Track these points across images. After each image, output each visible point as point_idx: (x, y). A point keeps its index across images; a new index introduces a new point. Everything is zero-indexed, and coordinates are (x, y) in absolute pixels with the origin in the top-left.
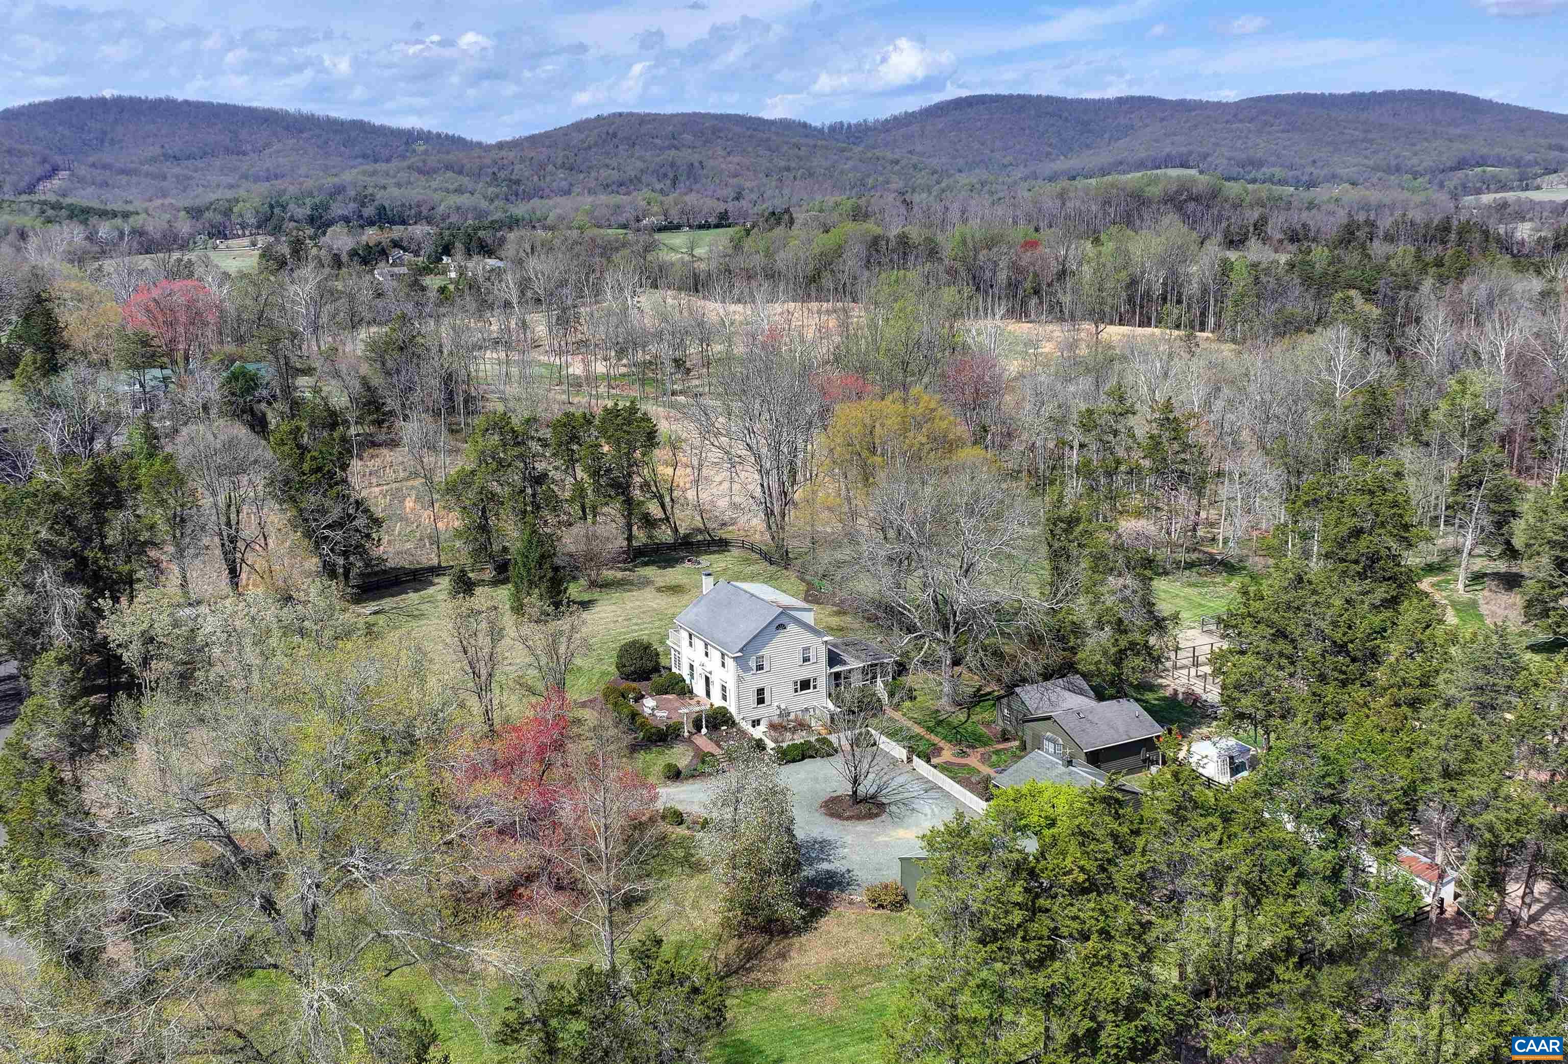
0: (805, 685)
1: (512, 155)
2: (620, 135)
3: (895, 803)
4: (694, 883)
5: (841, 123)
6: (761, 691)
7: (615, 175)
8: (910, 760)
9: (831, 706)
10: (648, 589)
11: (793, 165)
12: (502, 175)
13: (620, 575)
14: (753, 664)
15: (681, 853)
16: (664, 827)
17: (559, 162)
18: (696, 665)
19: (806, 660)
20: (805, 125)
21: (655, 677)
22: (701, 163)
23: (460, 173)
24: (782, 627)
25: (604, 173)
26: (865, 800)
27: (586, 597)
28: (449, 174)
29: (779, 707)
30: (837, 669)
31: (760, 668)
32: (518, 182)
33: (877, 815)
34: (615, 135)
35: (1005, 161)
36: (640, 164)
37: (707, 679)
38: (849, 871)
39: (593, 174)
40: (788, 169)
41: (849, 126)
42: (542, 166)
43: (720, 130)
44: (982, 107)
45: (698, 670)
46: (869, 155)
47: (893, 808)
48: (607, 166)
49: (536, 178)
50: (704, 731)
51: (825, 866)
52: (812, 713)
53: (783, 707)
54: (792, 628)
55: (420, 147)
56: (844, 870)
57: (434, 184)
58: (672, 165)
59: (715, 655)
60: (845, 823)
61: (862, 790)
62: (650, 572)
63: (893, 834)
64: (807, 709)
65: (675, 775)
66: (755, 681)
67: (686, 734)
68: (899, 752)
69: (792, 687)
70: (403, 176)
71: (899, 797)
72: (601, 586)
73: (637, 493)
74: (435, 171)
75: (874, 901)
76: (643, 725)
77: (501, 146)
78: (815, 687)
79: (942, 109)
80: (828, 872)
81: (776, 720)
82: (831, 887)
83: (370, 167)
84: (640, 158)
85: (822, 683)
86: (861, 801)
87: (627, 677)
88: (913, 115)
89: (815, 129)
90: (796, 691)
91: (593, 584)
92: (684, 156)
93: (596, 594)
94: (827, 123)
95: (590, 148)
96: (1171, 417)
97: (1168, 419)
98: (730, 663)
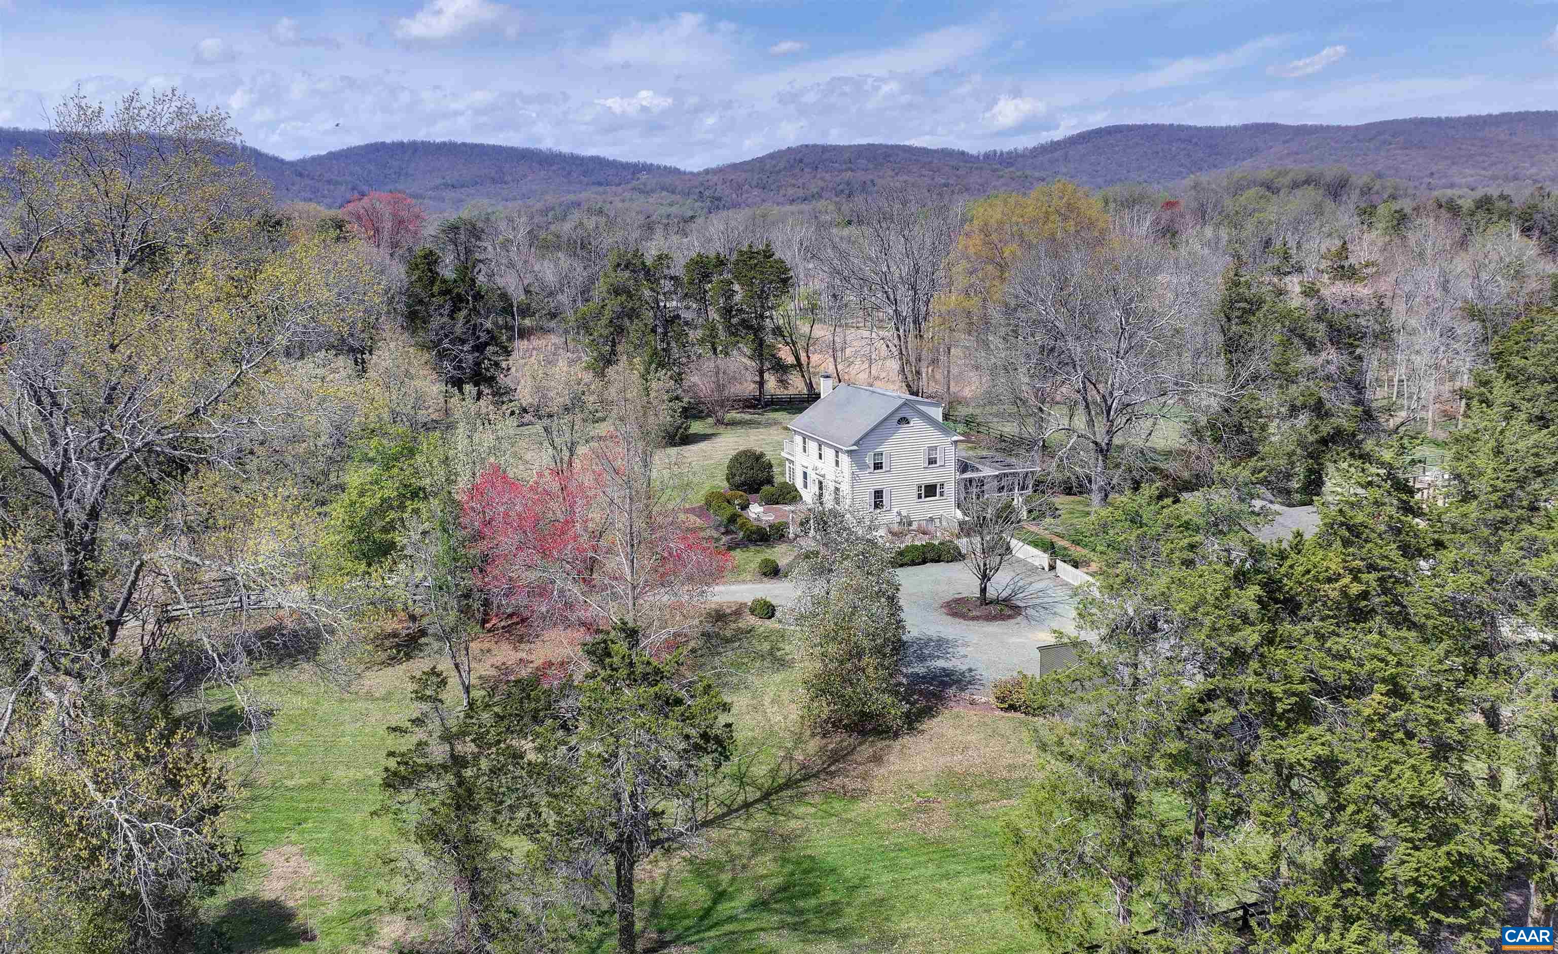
0: (931, 490)
1: (715, 178)
2: (806, 160)
3: (1034, 607)
4: (778, 677)
5: (995, 152)
6: (878, 494)
7: (801, 193)
8: (1052, 568)
9: (959, 514)
10: (775, 427)
11: (951, 182)
12: (707, 193)
13: (748, 417)
14: (870, 461)
15: (766, 646)
16: (752, 620)
17: (754, 183)
18: (809, 472)
19: (932, 461)
20: (963, 153)
21: (766, 488)
22: (872, 181)
23: (673, 192)
24: (904, 421)
25: (790, 191)
26: (996, 602)
27: (710, 431)
28: (664, 193)
29: (899, 514)
30: (968, 475)
31: (878, 466)
32: (719, 199)
33: (1010, 617)
34: (801, 161)
35: (1141, 179)
36: (821, 183)
37: (820, 483)
38: (970, 670)
39: (782, 192)
40: (946, 185)
41: (1002, 154)
42: (740, 187)
43: (889, 156)
44: (1119, 136)
45: (812, 475)
46: (1018, 174)
47: (1030, 611)
48: (794, 185)
49: (734, 196)
50: (812, 533)
51: (941, 663)
52: (938, 524)
53: (904, 513)
54: (916, 422)
55: (644, 177)
56: (964, 668)
57: (651, 200)
58: (848, 184)
59: (829, 453)
60: (971, 622)
61: (991, 593)
62: (779, 416)
63: (1030, 635)
64: (931, 519)
65: (772, 572)
66: (873, 481)
67: (791, 536)
68: (1041, 558)
69: (915, 493)
70: (627, 195)
71: (1038, 601)
72: (727, 425)
73: (769, 339)
74: (653, 191)
75: (1003, 701)
76: (743, 525)
77: (707, 172)
78: (942, 494)
79: (1084, 138)
80: (944, 669)
81: (896, 528)
82: (945, 685)
83: (601, 189)
84: (822, 179)
85: (950, 489)
86: (991, 602)
87: (738, 487)
88: (1058, 143)
89: (972, 156)
90: (920, 497)
91: (720, 422)
92: (860, 176)
93: (721, 429)
94: (982, 152)
95: (780, 171)
96: (1346, 264)
97: (1343, 267)
98: (844, 459)
